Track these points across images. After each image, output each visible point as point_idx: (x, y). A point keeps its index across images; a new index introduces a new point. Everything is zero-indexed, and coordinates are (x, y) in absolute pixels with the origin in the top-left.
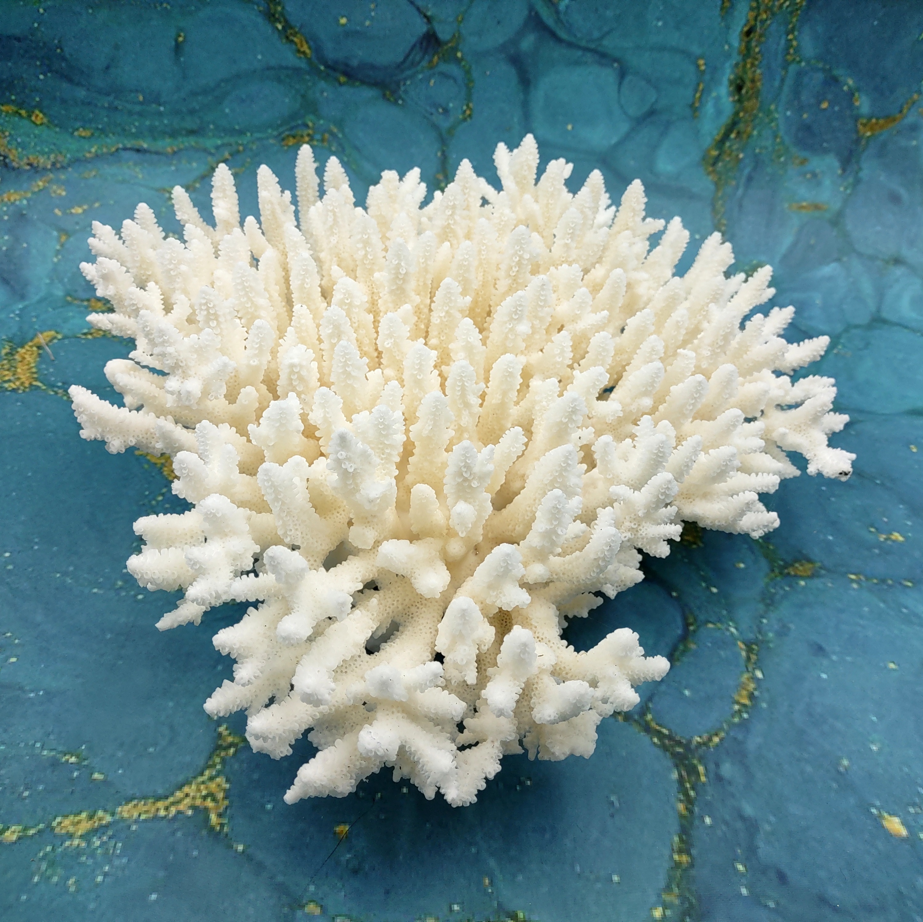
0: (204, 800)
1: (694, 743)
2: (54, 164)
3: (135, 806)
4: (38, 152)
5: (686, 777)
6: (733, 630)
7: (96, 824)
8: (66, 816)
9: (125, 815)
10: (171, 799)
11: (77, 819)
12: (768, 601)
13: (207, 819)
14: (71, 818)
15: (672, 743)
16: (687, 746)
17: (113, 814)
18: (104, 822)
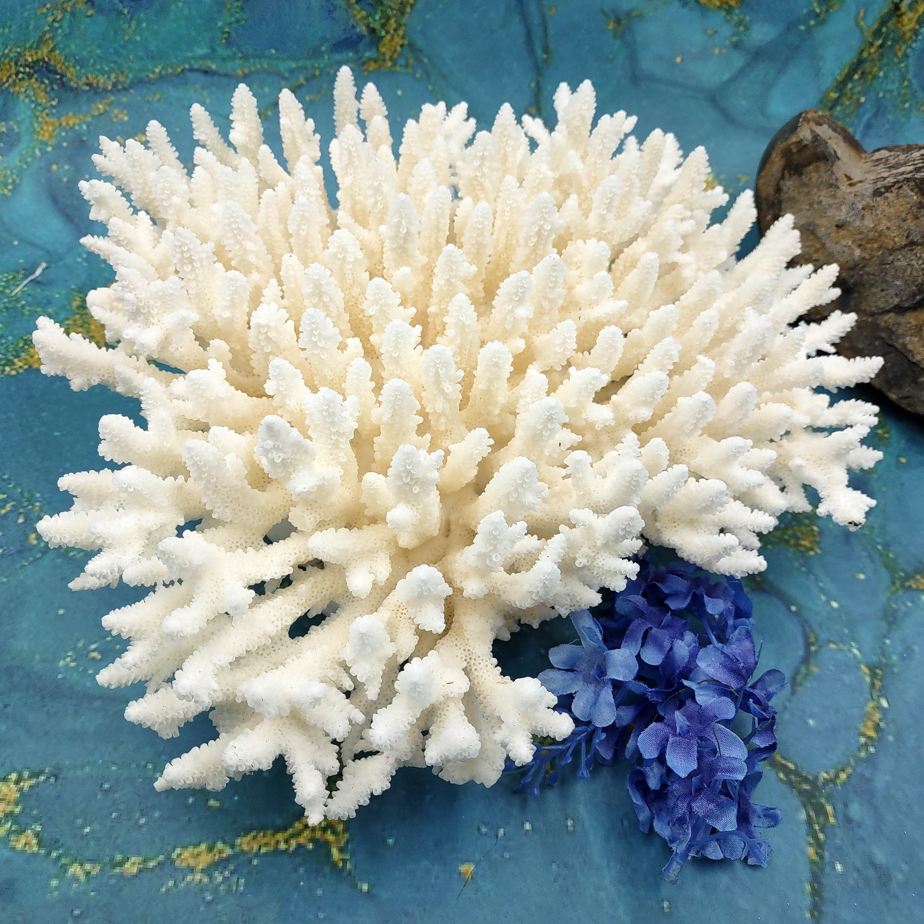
0: (324, 833)
1: (821, 780)
2: (114, 85)
3: (255, 838)
4: (98, 70)
5: (814, 817)
6: (856, 651)
7: (217, 857)
8: (185, 847)
9: (245, 848)
10: (290, 831)
11: (196, 851)
12: (891, 619)
13: (329, 854)
14: (191, 849)
15: (798, 779)
16: (814, 783)
17: (233, 847)
18: (224, 855)
